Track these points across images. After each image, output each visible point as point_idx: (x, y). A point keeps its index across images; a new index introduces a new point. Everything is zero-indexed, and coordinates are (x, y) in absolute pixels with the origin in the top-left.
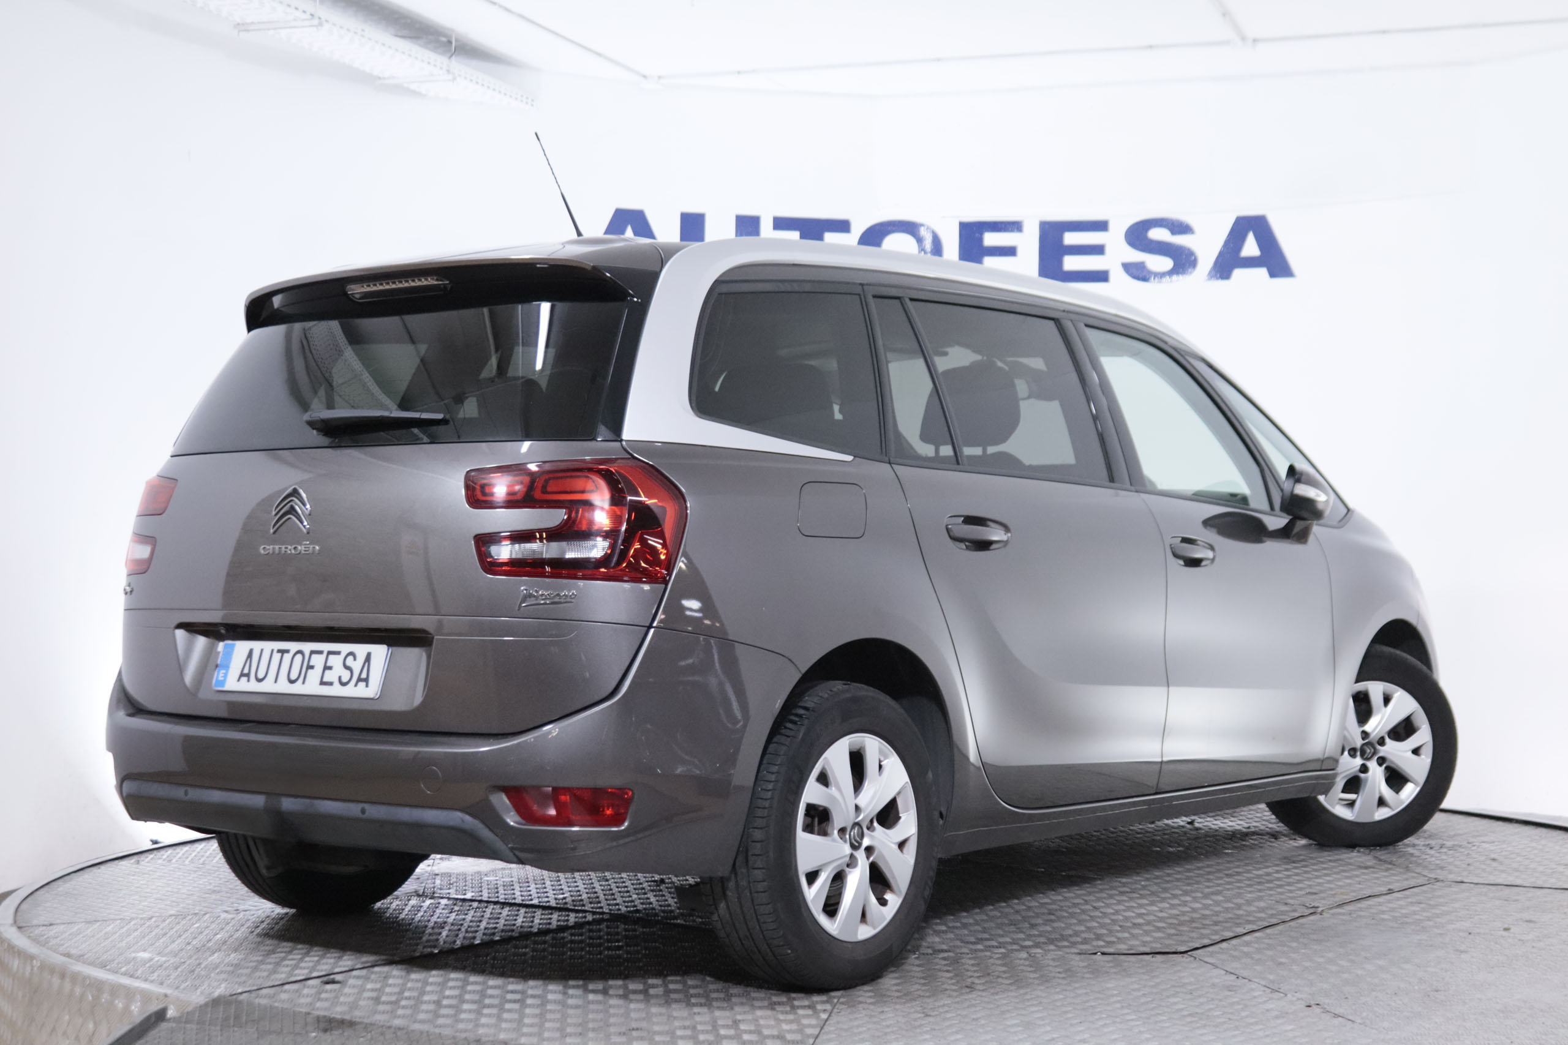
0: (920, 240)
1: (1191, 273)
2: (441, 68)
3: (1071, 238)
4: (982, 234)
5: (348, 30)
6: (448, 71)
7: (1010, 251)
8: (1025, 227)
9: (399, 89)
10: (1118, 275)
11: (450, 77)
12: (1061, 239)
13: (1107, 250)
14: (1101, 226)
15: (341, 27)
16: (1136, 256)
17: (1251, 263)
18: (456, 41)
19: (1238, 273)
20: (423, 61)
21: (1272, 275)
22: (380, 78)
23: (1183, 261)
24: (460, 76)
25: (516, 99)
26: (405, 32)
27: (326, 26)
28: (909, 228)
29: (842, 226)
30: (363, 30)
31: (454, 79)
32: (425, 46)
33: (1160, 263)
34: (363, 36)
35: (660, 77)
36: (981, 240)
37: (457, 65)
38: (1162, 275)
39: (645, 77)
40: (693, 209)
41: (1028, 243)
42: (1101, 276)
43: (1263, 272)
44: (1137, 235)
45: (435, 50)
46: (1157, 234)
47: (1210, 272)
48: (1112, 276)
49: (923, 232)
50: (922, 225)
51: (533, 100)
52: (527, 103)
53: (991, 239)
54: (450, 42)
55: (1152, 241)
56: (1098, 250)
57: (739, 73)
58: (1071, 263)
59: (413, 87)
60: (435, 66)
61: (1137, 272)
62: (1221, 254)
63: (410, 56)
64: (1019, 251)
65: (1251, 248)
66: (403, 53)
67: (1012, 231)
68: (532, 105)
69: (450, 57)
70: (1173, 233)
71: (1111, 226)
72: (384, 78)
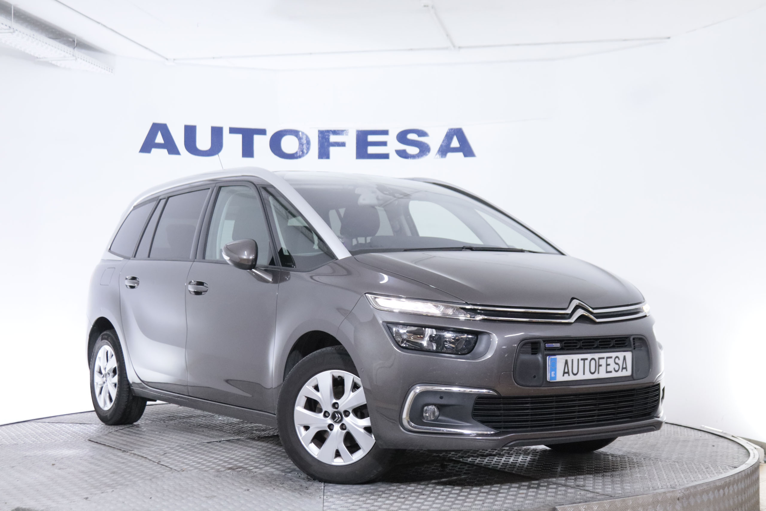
0: (300, 139)
1: (427, 155)
2: (70, 54)
3: (371, 138)
5: (27, 35)
6: (73, 55)
7: (343, 144)
10: (393, 156)
11: (74, 58)
12: (366, 139)
13: (388, 144)
15: (23, 33)
16: (402, 147)
17: (455, 150)
18: (77, 40)
19: (449, 155)
21: (465, 156)
23: (424, 149)
24: (78, 58)
25: (104, 69)
27: (17, 33)
28: (295, 133)
29: (262, 132)
31: (76, 59)
33: (413, 150)
34: (33, 38)
35: (174, 60)
37: (77, 52)
38: (413, 157)
39: (167, 59)
40: (190, 123)
41: (351, 141)
42: (386, 156)
43: (461, 154)
44: (402, 137)
46: (412, 137)
48: (390, 156)
51: (112, 70)
53: (333, 138)
54: (74, 41)
55: (409, 140)
56: (384, 144)
57: (214, 58)
58: (371, 150)
60: (67, 53)
61: (402, 154)
62: (441, 146)
63: (55, 47)
65: (455, 143)
66: (52, 46)
68: (112, 72)
69: (74, 48)
71: (390, 133)
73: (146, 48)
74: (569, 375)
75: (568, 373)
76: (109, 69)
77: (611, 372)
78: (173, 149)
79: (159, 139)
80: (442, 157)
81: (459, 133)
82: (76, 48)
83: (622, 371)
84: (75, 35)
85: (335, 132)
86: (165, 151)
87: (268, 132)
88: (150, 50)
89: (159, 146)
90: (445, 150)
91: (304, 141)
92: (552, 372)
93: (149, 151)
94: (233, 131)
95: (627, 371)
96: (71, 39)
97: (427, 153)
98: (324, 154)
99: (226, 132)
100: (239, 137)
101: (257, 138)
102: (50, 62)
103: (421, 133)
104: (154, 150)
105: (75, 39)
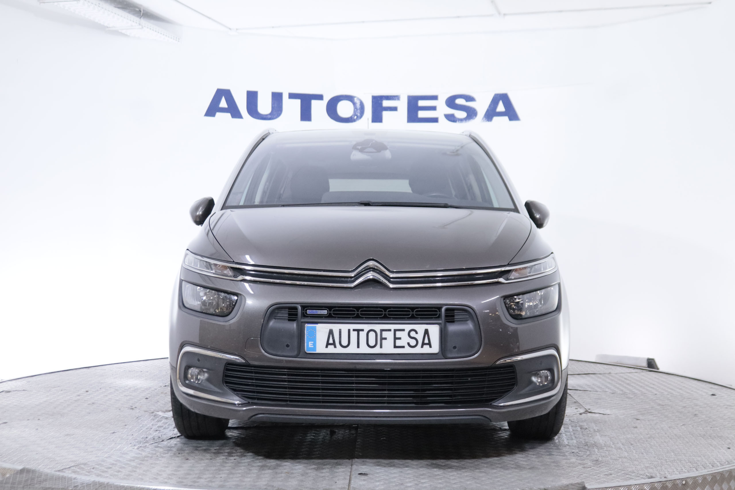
0: (354, 104)
1: (474, 119)
2: (136, 23)
3: (422, 103)
4: (382, 101)
6: (140, 24)
7: (395, 109)
8: (401, 98)
9: (116, 33)
10: (442, 120)
11: (141, 27)
12: (417, 103)
13: (438, 108)
14: (435, 98)
16: (450, 111)
17: (501, 114)
18: (143, 11)
20: (128, 19)
21: (510, 119)
22: (108, 27)
23: (471, 113)
24: (145, 26)
25: (171, 38)
26: (120, 6)
28: (350, 98)
29: (320, 97)
30: (99, 4)
31: (142, 28)
32: (129, 12)
33: (461, 114)
34: (99, 6)
35: (237, 29)
36: (381, 104)
37: (144, 22)
38: (461, 120)
39: (230, 29)
41: (403, 105)
42: (435, 120)
43: (506, 118)
44: (451, 102)
45: (134, 14)
46: (460, 101)
47: (483, 119)
48: (440, 120)
49: (356, 100)
50: (355, 97)
51: (179, 39)
52: (176, 40)
53: (386, 103)
55: (457, 105)
56: (434, 108)
57: (273, 27)
58: (422, 114)
59: (123, 32)
60: (133, 21)
61: (451, 118)
62: (488, 111)
64: (399, 109)
65: (501, 108)
66: (118, 15)
67: (395, 100)
68: (179, 41)
69: (141, 18)
70: (467, 101)
71: (439, 98)
72: (110, 27)
73: (209, 18)
74: (335, 347)
75: (334, 344)
76: (176, 38)
77: (403, 347)
78: (235, 113)
79: (223, 104)
80: (488, 121)
81: (504, 98)
82: (142, 17)
83: (422, 347)
84: (141, 5)
85: (388, 98)
86: (229, 115)
87: (324, 98)
88: (212, 20)
89: (223, 110)
90: (490, 114)
91: (358, 105)
92: (310, 343)
93: (214, 115)
94: (292, 96)
95: (430, 347)
96: (137, 9)
97: (474, 117)
98: (377, 118)
99: (285, 97)
100: (298, 102)
101: (314, 103)
102: (120, 31)
103: (469, 98)
104: (218, 114)
105: (141, 9)
